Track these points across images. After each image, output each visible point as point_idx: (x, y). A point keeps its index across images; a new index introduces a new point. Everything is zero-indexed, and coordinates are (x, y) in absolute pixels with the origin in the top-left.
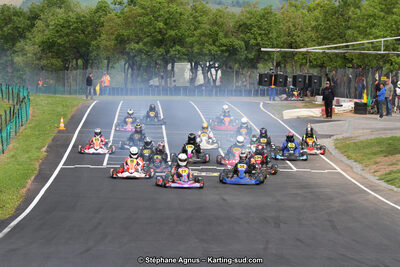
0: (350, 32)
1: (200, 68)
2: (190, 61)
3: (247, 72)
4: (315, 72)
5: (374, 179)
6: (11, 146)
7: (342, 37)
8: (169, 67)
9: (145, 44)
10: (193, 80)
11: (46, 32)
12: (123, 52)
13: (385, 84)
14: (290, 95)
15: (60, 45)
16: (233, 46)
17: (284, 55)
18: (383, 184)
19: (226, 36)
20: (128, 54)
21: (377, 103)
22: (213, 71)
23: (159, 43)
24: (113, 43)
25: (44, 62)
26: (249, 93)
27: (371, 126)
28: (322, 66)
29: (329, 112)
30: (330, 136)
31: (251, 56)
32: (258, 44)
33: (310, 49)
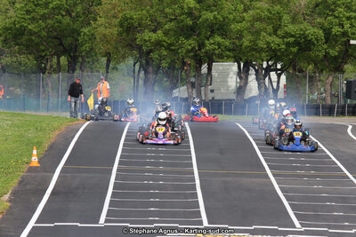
1: (252, 71)
2: (237, 60)
3: (327, 78)
8: (204, 69)
9: (166, 33)
10: (241, 89)
11: (11, 13)
12: (131, 45)
15: (31, 33)
16: (305, 37)
19: (294, 20)
20: (140, 48)
22: (273, 75)
23: (189, 31)
24: (115, 31)
25: (7, 60)
26: (329, 111)
31: (333, 53)
32: (345, 34)
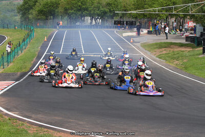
0: (146, 6)
1: (93, 19)
2: (90, 16)
3: (110, 20)
4: (134, 20)
5: (155, 57)
6: (28, 46)
7: (143, 8)
8: (83, 18)
9: (74, 11)
10: (91, 23)
11: (40, 7)
12: (67, 13)
13: (158, 24)
14: (125, 28)
15: (45, 11)
16: (105, 11)
17: (123, 14)
18: (158, 59)
19: (103, 7)
20: (69, 14)
21: (155, 30)
22: (98, 20)
23: (79, 10)
24: (63, 10)
25: (39, 17)
26: (111, 28)
27: (154, 39)
28: (136, 18)
29: (139, 34)
30: (139, 42)
31: (111, 14)
32: (114, 10)
33: (132, 12)
